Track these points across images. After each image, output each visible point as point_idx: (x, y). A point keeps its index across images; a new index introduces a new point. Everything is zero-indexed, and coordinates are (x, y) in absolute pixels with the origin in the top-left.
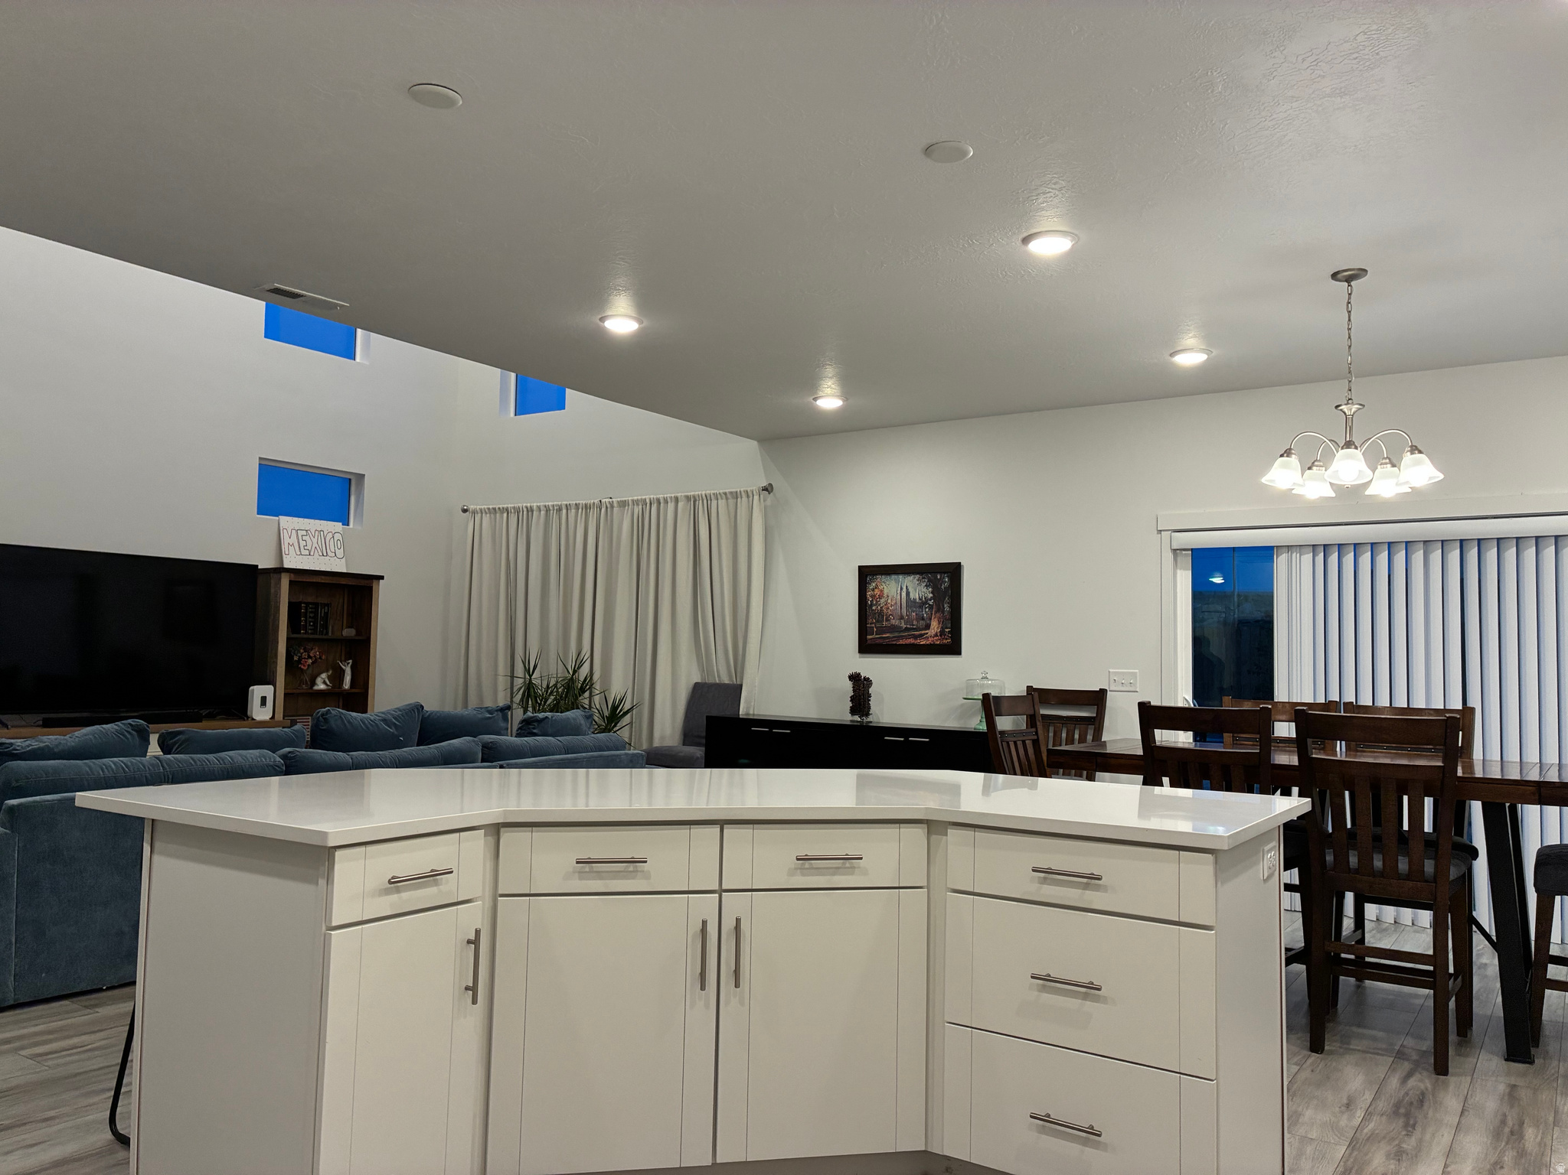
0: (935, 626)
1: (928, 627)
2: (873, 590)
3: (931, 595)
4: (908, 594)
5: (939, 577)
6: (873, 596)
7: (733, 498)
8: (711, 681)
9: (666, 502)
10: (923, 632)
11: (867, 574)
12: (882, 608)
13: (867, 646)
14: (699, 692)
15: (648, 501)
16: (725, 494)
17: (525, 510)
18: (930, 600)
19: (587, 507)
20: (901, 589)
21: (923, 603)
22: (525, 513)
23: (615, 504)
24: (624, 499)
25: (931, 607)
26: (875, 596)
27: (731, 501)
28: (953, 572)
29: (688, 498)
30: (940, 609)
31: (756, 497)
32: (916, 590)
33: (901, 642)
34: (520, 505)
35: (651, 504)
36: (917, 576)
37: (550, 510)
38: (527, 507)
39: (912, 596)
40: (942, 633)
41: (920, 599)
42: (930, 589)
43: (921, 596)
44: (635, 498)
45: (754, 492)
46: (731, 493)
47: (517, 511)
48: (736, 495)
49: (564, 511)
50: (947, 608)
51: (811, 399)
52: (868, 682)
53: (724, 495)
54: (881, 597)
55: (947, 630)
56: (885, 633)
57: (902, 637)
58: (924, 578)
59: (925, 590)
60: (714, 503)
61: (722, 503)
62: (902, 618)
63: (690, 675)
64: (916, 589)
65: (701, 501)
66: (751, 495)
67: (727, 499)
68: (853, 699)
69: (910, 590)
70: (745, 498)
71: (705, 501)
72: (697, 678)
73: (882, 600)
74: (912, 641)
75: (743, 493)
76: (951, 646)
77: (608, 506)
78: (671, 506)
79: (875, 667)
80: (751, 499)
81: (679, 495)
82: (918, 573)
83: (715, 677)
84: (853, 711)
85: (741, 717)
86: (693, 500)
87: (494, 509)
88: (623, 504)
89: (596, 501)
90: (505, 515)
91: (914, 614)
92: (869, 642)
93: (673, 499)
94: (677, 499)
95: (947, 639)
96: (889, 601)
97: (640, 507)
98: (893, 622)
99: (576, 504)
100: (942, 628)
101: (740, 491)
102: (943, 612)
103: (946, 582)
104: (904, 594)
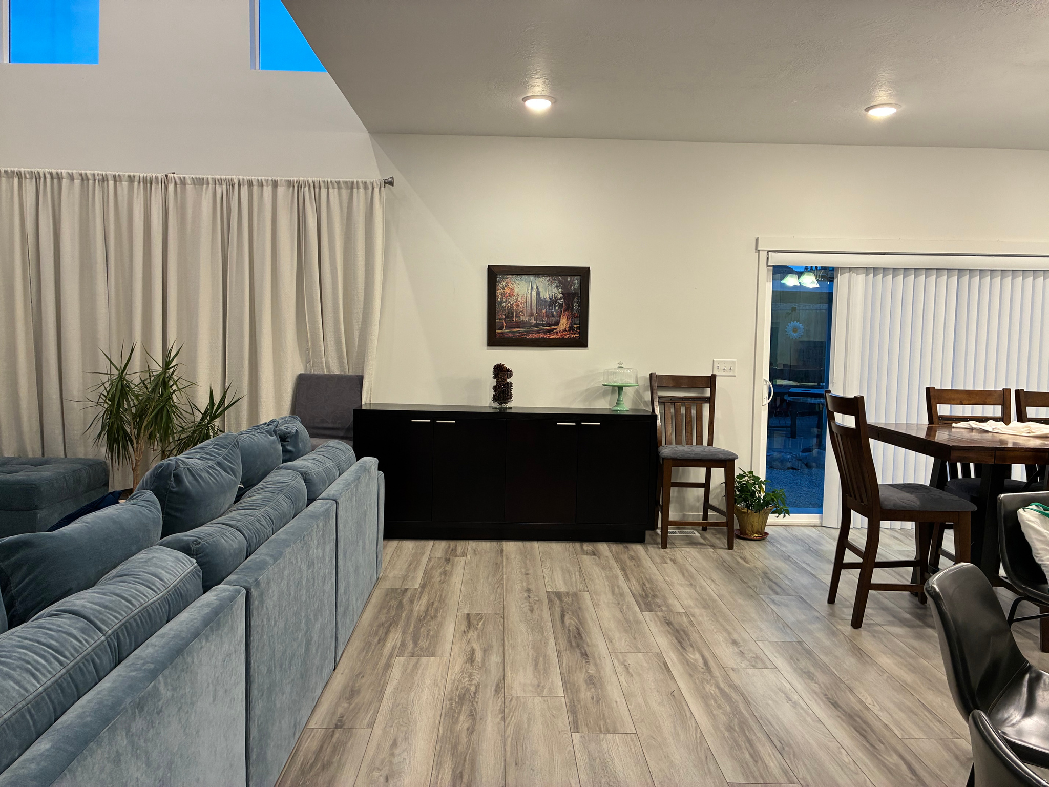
0: (564, 323)
1: (557, 323)
2: (503, 288)
3: (561, 295)
4: (538, 293)
5: (569, 279)
6: (503, 294)
7: (347, 188)
9: (261, 185)
10: (553, 327)
11: (494, 274)
12: (512, 305)
13: (495, 340)
14: (305, 384)
15: (236, 182)
16: (338, 183)
17: (48, 176)
18: (560, 300)
19: (148, 183)
20: (532, 289)
21: (553, 302)
22: (48, 180)
23: (189, 181)
24: (201, 176)
25: (561, 306)
26: (505, 294)
27: (345, 192)
28: (583, 274)
29: (290, 184)
30: (569, 308)
31: (377, 190)
32: (546, 292)
33: (531, 336)
35: (239, 185)
36: (548, 278)
37: (88, 179)
38: (51, 174)
39: (542, 295)
40: (571, 328)
41: (550, 298)
42: (560, 290)
43: (551, 295)
44: (218, 177)
45: (375, 184)
46: (346, 183)
47: (37, 177)
48: (351, 186)
49: (111, 183)
50: (576, 307)
51: (520, 99)
52: (508, 373)
53: (336, 185)
54: (511, 295)
55: (575, 326)
56: (514, 328)
57: (532, 332)
58: (555, 280)
59: (555, 290)
60: (324, 192)
61: (334, 192)
62: (532, 315)
64: (548, 289)
65: (307, 188)
67: (339, 188)
68: (495, 388)
69: (541, 290)
70: (362, 190)
71: (312, 188)
73: (512, 299)
74: (541, 335)
75: (361, 185)
76: (579, 339)
77: (178, 181)
78: (268, 190)
79: (509, 357)
80: (370, 190)
81: (279, 178)
82: (548, 275)
84: (495, 399)
85: (364, 408)
86: (297, 186)
87: (13, 172)
88: (199, 183)
89: (160, 176)
90: (16, 180)
91: (544, 311)
92: (498, 336)
93: (270, 182)
94: (275, 184)
95: (575, 334)
96: (519, 299)
97: (224, 187)
98: (523, 318)
99: (129, 176)
100: (571, 324)
102: (572, 310)
103: (575, 284)
104: (534, 293)
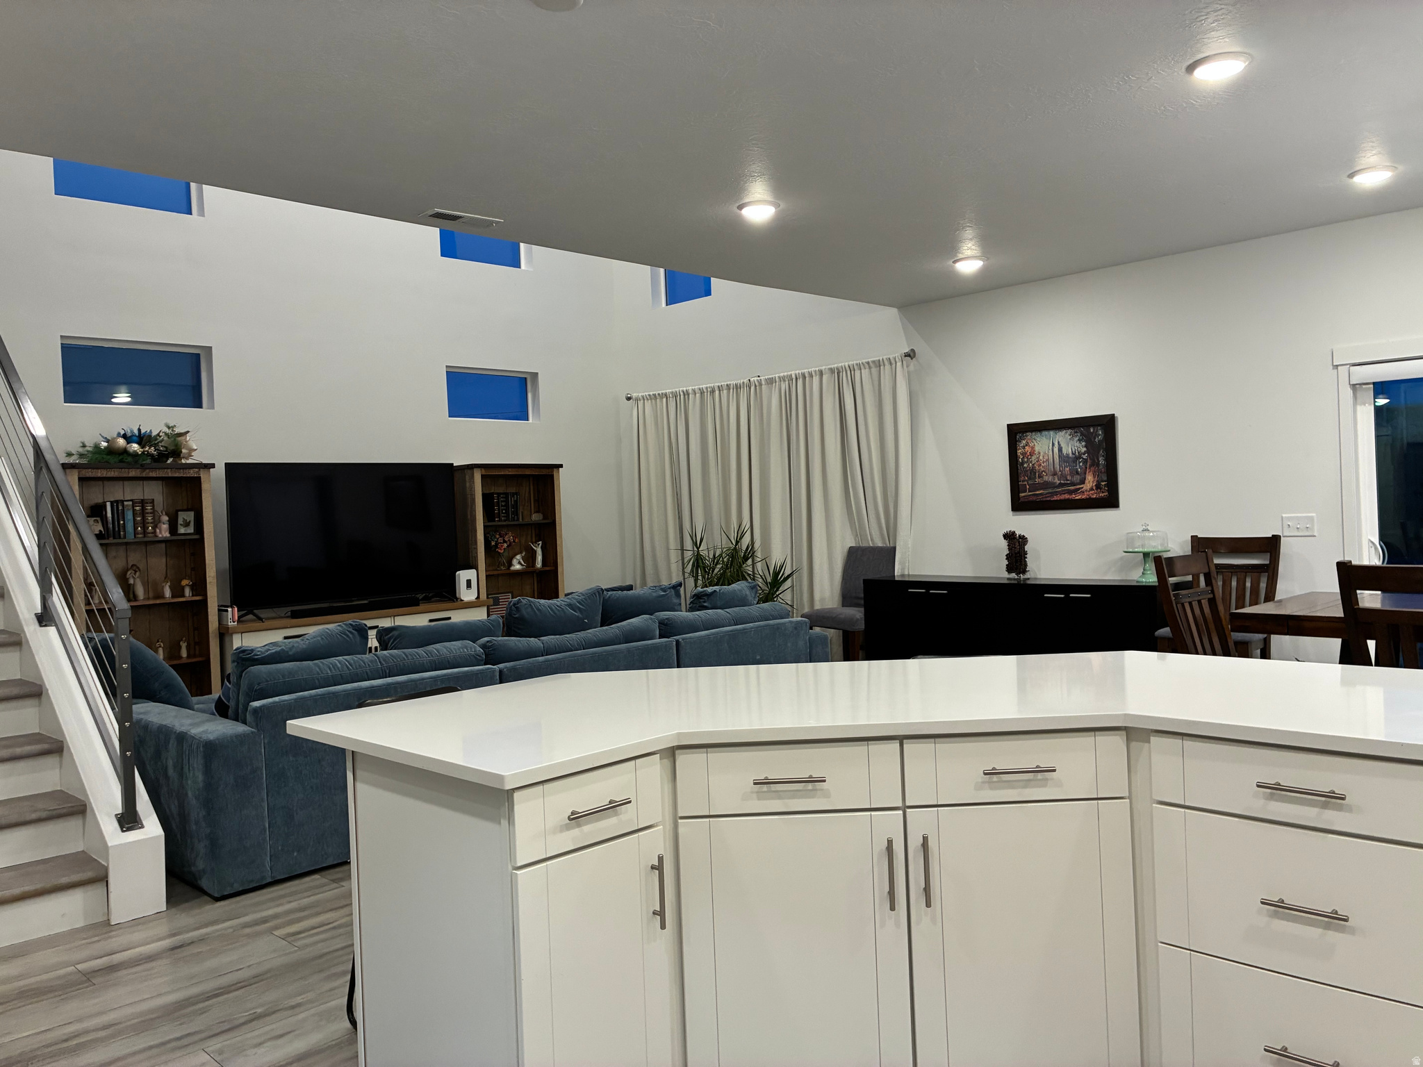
0: (1090, 481)
1: (1083, 482)
2: (1024, 447)
3: (1085, 449)
4: (1060, 449)
5: (1092, 430)
6: (1024, 454)
7: (876, 367)
8: (865, 544)
9: (811, 375)
10: (1078, 487)
11: (1016, 433)
12: (1034, 465)
13: (1019, 505)
14: (855, 556)
15: (794, 376)
16: (868, 363)
17: (682, 394)
18: (1084, 454)
19: (738, 387)
20: (1053, 445)
21: (1077, 457)
22: (682, 397)
23: (763, 383)
24: (771, 376)
25: (1085, 461)
26: (1026, 453)
27: (874, 370)
28: (1107, 424)
29: (832, 370)
30: (1095, 464)
31: (899, 364)
32: (1068, 446)
33: (1055, 498)
34: (677, 390)
35: (797, 379)
36: (1069, 431)
37: (704, 392)
38: (683, 391)
39: (1064, 451)
40: (1098, 487)
41: (1073, 454)
42: (1084, 443)
43: (1074, 450)
44: (782, 374)
45: (897, 359)
46: (874, 362)
47: (675, 395)
48: (878, 364)
49: (717, 392)
50: (1102, 461)
51: (951, 262)
52: (1023, 540)
53: (866, 365)
54: (1032, 454)
55: (1103, 483)
56: (1038, 490)
57: (1056, 493)
58: (1077, 432)
59: (1078, 444)
60: (857, 373)
61: (865, 372)
62: (1055, 474)
63: (845, 540)
64: (1069, 444)
65: (844, 373)
66: (893, 362)
67: (870, 368)
68: (1008, 557)
69: (1063, 445)
70: (888, 367)
71: (849, 372)
72: (851, 542)
73: (1033, 458)
74: (1067, 496)
75: (886, 362)
76: (1109, 500)
77: (757, 384)
78: (816, 380)
79: (1032, 525)
80: (894, 365)
81: (823, 368)
82: (1069, 428)
83: (868, 541)
84: (1010, 569)
85: (896, 579)
86: (837, 372)
87: (655, 395)
88: (771, 382)
89: (745, 381)
90: (665, 400)
91: (1068, 469)
92: (1022, 500)
93: (818, 373)
94: (821, 373)
95: (1103, 492)
96: (1041, 458)
97: (787, 382)
98: (1046, 478)
99: (727, 385)
100: (1097, 481)
101: (883, 359)
102: (1098, 465)
103: (1099, 435)
104: (1056, 450)
